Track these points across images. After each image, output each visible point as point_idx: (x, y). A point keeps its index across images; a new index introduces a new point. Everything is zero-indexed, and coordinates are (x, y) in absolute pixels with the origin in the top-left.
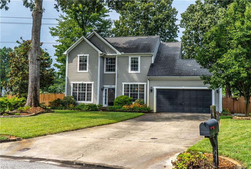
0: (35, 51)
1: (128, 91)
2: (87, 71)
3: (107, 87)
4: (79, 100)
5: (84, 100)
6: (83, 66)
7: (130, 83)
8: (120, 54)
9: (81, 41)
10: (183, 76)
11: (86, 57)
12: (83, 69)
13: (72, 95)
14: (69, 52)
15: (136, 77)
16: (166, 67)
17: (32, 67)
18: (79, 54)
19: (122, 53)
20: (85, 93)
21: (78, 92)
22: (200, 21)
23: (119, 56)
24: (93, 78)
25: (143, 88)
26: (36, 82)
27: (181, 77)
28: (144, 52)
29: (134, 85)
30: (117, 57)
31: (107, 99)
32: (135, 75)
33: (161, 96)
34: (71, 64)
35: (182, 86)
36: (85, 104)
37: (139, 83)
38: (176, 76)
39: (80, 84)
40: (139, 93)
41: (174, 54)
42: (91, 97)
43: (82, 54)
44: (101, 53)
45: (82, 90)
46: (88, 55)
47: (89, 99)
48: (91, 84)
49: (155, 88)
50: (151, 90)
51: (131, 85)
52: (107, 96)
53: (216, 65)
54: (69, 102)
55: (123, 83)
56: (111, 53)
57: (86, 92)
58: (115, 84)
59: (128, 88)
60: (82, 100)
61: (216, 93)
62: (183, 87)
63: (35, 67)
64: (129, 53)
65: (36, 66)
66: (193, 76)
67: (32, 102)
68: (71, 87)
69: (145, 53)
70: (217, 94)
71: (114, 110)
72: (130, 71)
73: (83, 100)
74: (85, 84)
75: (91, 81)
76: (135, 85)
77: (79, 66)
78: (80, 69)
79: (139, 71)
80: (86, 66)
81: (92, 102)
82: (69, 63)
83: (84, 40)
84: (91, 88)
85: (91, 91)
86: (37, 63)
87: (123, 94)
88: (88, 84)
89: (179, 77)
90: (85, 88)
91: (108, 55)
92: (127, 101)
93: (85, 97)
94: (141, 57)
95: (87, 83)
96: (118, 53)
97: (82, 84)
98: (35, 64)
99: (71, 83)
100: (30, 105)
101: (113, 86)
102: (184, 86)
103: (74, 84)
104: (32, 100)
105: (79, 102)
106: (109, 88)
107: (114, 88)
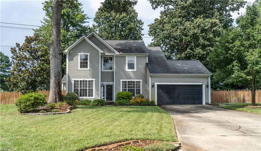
0: (57, 45)
1: (126, 87)
2: (88, 69)
3: (106, 83)
4: (81, 95)
5: (86, 96)
6: (84, 64)
7: (127, 80)
8: (119, 54)
9: (82, 40)
10: (180, 73)
11: (87, 56)
12: (84, 67)
13: (73, 91)
14: (69, 50)
15: (132, 75)
16: (161, 66)
17: (54, 62)
18: (80, 52)
19: (120, 53)
20: (86, 90)
21: (79, 88)
23: (117, 56)
24: (94, 75)
25: (139, 85)
26: (59, 77)
28: (139, 53)
29: (131, 82)
30: (115, 57)
31: (105, 95)
32: (131, 73)
33: (161, 91)
35: (179, 82)
36: (89, 99)
37: (135, 80)
39: (81, 81)
40: (136, 89)
41: (160, 56)
42: (92, 92)
43: (83, 52)
44: (103, 52)
45: (84, 87)
46: (89, 54)
47: (91, 95)
48: (92, 81)
49: (156, 84)
50: (153, 86)
51: (129, 82)
52: (105, 91)
54: (73, 98)
55: (121, 80)
56: (109, 53)
57: (88, 88)
58: (114, 81)
59: (126, 85)
60: (83, 96)
62: (180, 83)
63: (58, 61)
64: (127, 54)
65: (59, 60)
66: (187, 73)
67: (57, 98)
68: (72, 84)
69: (142, 54)
70: (207, 88)
71: (124, 104)
72: (127, 69)
73: (85, 96)
74: (86, 81)
75: (92, 78)
76: (132, 81)
77: (80, 64)
78: (81, 67)
79: (135, 70)
80: (87, 64)
81: (94, 97)
82: (69, 60)
83: (84, 39)
84: (92, 84)
85: (92, 87)
86: (59, 57)
87: (121, 90)
88: (89, 81)
90: (86, 84)
91: (107, 54)
92: (130, 96)
93: (86, 92)
94: (137, 57)
95: (88, 80)
96: (117, 53)
97: (84, 81)
99: (72, 80)
100: (55, 101)
101: (111, 83)
102: (181, 82)
103: (75, 81)
104: (56, 95)
105: (81, 98)
106: (107, 85)
107: (112, 85)
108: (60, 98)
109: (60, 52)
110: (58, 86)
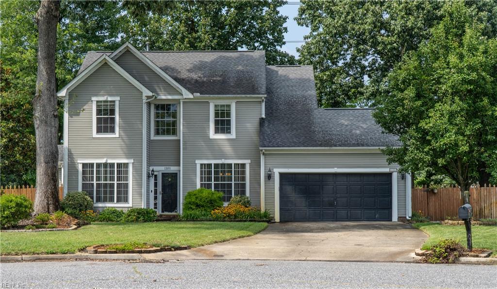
0: (50, 98)
1: (209, 179)
2: (117, 135)
3: (160, 169)
4: (99, 200)
5: (112, 200)
6: (106, 124)
7: (213, 162)
8: (191, 96)
9: (100, 65)
10: (336, 146)
11: (113, 104)
12: (106, 131)
13: (80, 190)
14: (70, 90)
15: (228, 149)
16: (294, 126)
17: (44, 132)
18: (96, 95)
19: (194, 94)
20: (112, 186)
21: (95, 182)
22: (349, 17)
23: (187, 102)
24: (132, 151)
25: (244, 172)
26: (53, 162)
27: (331, 148)
28: (245, 94)
29: (223, 165)
30: (182, 103)
31: (160, 197)
32: (226, 144)
33: (289, 189)
34: (75, 118)
35: (333, 168)
36: (118, 209)
37: (233, 162)
38: (321, 145)
39: (99, 165)
40: (235, 184)
41: (304, 96)
42: (126, 192)
43: (103, 95)
44: (151, 94)
45: (106, 179)
46: (117, 99)
47: (123, 197)
48: (126, 165)
49: (277, 172)
50: (269, 177)
51: (216, 166)
52: (160, 189)
53: (414, 129)
54: (81, 205)
55: (199, 162)
56: (170, 94)
57: (115, 182)
58: (180, 164)
59: (209, 173)
60: (105, 201)
61: (401, 180)
62: (336, 168)
63: (51, 131)
64: (211, 96)
65: (53, 130)
66: (354, 145)
67: (50, 204)
68: (78, 171)
69: (248, 96)
70: (403, 182)
71: (197, 218)
72: (212, 135)
73: (110, 201)
74: (112, 165)
75: (128, 158)
76: (225, 164)
77: (97, 124)
78: (99, 131)
79: (233, 135)
80: (114, 124)
81: (130, 205)
82: (71, 115)
83: (106, 63)
84: (127, 172)
85: (126, 179)
86: (53, 123)
87: (198, 187)
88: (119, 165)
89: (328, 148)
90: (112, 172)
91: (164, 97)
92: (215, 201)
93: (112, 192)
94: (237, 103)
95: (116, 161)
96: (187, 95)
97: (105, 165)
98: (51, 126)
99: (79, 161)
100: (47, 210)
101: (173, 169)
102: (338, 168)
103: (84, 165)
104: (49, 199)
105: (100, 205)
106: (162, 173)
107: (177, 173)
108: (57, 204)
109: (55, 114)
110: (52, 182)
